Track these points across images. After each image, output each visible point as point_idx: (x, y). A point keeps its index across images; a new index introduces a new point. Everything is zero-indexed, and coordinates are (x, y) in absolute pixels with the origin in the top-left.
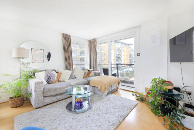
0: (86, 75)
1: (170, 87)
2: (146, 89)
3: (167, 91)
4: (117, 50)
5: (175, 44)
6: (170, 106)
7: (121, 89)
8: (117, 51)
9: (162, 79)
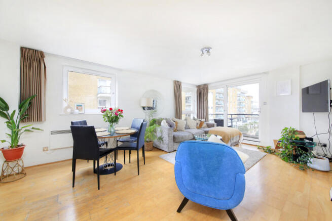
0: (198, 125)
1: (301, 136)
2: (275, 141)
3: (299, 139)
4: (217, 93)
5: (308, 93)
6: (301, 152)
7: (242, 143)
8: (217, 95)
9: (293, 129)
